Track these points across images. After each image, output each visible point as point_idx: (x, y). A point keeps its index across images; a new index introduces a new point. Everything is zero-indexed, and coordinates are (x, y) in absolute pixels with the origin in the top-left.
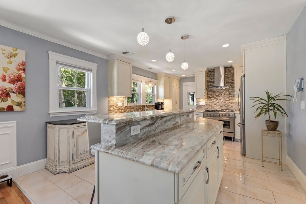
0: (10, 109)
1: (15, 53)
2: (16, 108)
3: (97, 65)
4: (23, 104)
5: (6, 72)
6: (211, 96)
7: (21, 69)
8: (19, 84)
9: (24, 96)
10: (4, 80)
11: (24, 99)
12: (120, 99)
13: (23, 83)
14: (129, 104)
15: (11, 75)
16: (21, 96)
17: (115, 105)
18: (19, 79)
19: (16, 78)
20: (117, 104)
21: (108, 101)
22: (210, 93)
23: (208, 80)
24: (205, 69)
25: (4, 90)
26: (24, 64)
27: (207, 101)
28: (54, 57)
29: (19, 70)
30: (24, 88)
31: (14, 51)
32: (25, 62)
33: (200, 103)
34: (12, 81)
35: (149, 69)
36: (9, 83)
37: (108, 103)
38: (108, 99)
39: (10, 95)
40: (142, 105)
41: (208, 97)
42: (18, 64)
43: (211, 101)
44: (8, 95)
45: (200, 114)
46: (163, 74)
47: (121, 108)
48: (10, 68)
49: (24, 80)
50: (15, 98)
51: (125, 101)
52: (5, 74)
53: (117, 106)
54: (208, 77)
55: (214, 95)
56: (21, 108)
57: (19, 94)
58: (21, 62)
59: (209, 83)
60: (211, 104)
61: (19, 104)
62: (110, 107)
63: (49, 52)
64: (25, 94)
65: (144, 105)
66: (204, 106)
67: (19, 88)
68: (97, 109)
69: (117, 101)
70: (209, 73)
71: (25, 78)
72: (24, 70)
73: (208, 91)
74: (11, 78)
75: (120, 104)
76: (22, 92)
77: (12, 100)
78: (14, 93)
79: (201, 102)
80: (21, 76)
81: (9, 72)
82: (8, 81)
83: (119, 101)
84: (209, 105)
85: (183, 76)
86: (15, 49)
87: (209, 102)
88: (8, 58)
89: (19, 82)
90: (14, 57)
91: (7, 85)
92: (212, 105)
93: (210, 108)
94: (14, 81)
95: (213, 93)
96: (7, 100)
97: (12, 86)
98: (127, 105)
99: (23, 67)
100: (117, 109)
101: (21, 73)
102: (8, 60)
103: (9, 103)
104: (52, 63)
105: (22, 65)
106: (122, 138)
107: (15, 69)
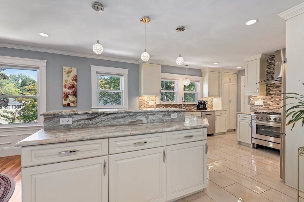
0: (69, 105)
1: (71, 70)
2: (72, 105)
3: (128, 70)
4: (75, 102)
5: (66, 83)
6: (272, 93)
7: (74, 80)
8: (73, 89)
9: (76, 97)
10: (65, 87)
11: (76, 99)
12: (151, 98)
13: (75, 89)
14: (161, 103)
15: (69, 84)
16: (74, 97)
17: (146, 104)
18: (73, 86)
19: (72, 86)
20: (148, 103)
21: (139, 100)
22: (271, 88)
23: (267, 71)
24: (259, 56)
25: (66, 94)
26: (76, 76)
27: (266, 99)
28: (94, 69)
29: (73, 81)
30: (76, 92)
31: (70, 69)
32: (76, 75)
33: (255, 102)
34: (69, 88)
35: (185, 66)
36: (68, 89)
37: (139, 102)
38: (139, 98)
39: (68, 96)
40: (178, 103)
41: (268, 94)
42: (72, 77)
43: (272, 100)
44: (67, 97)
45: (247, 117)
46: (207, 70)
47: (152, 106)
48: (68, 80)
49: (76, 87)
50: (71, 98)
51: (157, 100)
52: (66, 84)
53: (148, 104)
54: (267, 66)
55: (277, 90)
56: (74, 104)
57: (73, 96)
58: (74, 76)
59: (270, 74)
60: (271, 104)
61: (73, 102)
62: (141, 105)
63: (91, 66)
64: (76, 95)
65: (181, 104)
66: (262, 106)
67: (73, 92)
68: (128, 106)
69: (148, 99)
70: (269, 60)
71: (76, 85)
72: (76, 80)
73: (267, 86)
74: (69, 86)
75: (151, 103)
76: (75, 94)
77: (70, 100)
78: (71, 95)
79: (256, 100)
80: (74, 84)
81: (68, 82)
82: (67, 88)
83: (150, 100)
84: (269, 105)
85: (239, 68)
86: (71, 68)
87: (268, 101)
88: (67, 74)
89: (73, 88)
90: (71, 73)
91: (67, 91)
92: (273, 106)
93: (270, 109)
94: (70, 88)
95: (276, 88)
96: (67, 100)
97: (69, 91)
98: (159, 104)
99: (75, 79)
100: (148, 107)
101: (74, 83)
102: (67, 75)
103: (68, 101)
104: (93, 74)
105: (75, 77)
106: (51, 125)
107: (71, 80)
